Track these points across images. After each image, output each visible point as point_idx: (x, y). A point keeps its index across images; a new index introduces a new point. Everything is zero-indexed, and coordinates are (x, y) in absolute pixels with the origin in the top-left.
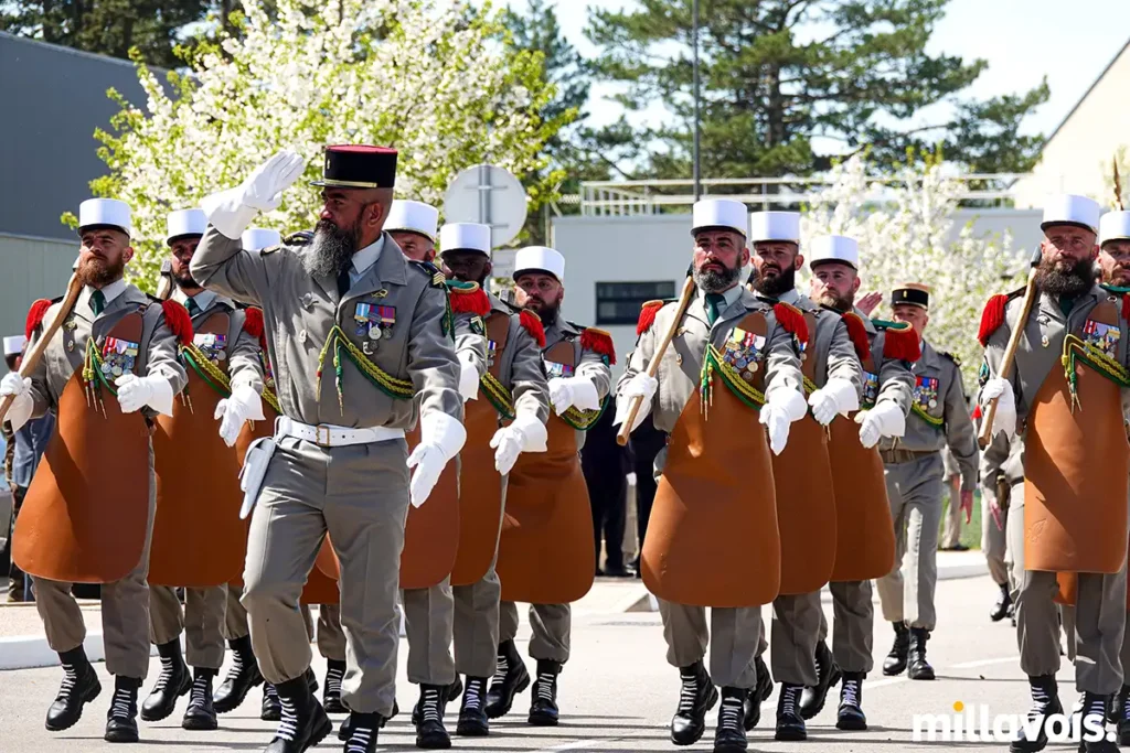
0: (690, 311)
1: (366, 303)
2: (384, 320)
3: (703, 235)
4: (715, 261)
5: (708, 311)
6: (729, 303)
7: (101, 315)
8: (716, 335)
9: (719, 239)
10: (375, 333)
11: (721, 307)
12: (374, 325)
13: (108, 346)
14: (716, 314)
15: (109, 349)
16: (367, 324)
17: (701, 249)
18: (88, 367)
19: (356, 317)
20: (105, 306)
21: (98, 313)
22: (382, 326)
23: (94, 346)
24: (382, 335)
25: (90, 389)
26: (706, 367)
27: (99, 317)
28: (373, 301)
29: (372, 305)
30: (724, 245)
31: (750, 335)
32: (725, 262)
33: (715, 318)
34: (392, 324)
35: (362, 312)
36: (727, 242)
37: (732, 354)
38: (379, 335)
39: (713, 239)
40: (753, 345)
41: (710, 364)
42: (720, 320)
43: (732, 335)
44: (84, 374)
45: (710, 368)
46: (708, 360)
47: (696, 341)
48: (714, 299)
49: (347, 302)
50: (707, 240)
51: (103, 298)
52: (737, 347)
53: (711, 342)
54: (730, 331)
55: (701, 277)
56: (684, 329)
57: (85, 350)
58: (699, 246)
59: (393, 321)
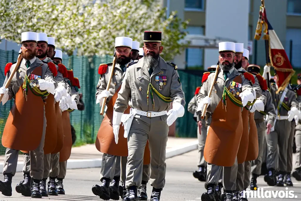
0: (219, 76)
1: (158, 76)
2: (163, 80)
3: (223, 53)
4: (226, 61)
5: (224, 76)
6: (230, 73)
7: (29, 68)
8: (227, 84)
9: (228, 54)
10: (161, 84)
11: (228, 75)
12: (161, 82)
13: (32, 77)
14: (227, 77)
15: (32, 78)
16: (159, 82)
17: (221, 57)
18: (25, 84)
19: (156, 80)
20: (30, 65)
21: (28, 67)
22: (163, 82)
23: (27, 78)
24: (163, 84)
25: (24, 91)
26: (224, 94)
27: (28, 68)
28: (160, 75)
29: (160, 76)
30: (229, 56)
31: (237, 83)
32: (230, 61)
33: (226, 79)
34: (166, 81)
35: (157, 78)
36: (230, 55)
37: (232, 90)
38: (162, 84)
39: (226, 54)
40: (238, 87)
41: (225, 93)
42: (228, 79)
43: (231, 83)
44: (23, 86)
45: (225, 95)
46: (225, 92)
47: (221, 86)
48: (226, 72)
49: (153, 76)
50: (224, 55)
51: (30, 63)
52: (233, 87)
53: (226, 86)
54: (231, 82)
55: (222, 66)
56: (217, 81)
57: (24, 79)
58: (221, 56)
59: (166, 80)
